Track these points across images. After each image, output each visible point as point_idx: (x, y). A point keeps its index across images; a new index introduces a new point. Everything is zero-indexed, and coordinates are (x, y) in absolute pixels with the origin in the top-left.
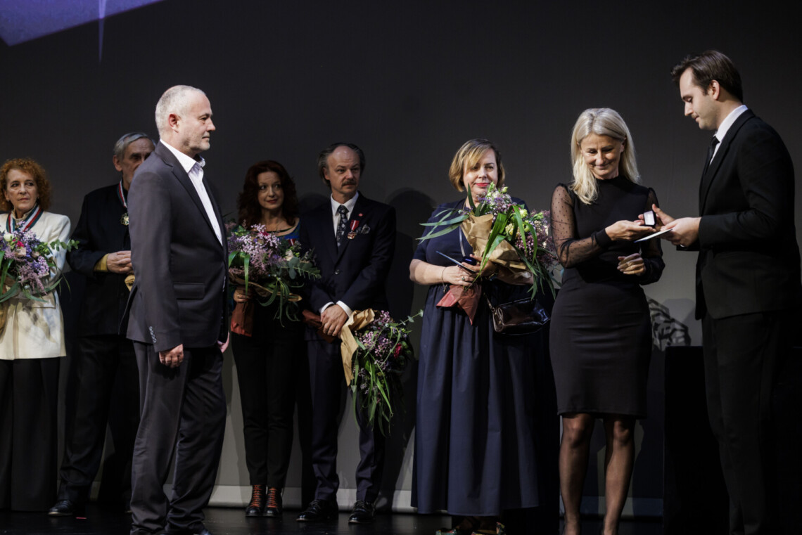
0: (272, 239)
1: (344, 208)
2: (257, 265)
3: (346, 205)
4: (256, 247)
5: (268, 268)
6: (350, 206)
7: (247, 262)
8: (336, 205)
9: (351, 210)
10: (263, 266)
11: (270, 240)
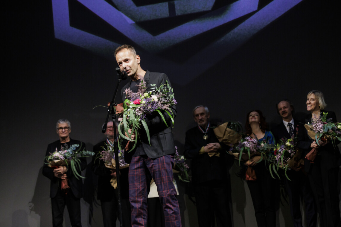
0: (254, 140)
1: (290, 123)
2: (252, 150)
3: (291, 122)
4: (250, 144)
5: (257, 150)
6: (292, 122)
7: (249, 151)
8: (286, 123)
9: (293, 124)
10: (255, 150)
11: (254, 141)
